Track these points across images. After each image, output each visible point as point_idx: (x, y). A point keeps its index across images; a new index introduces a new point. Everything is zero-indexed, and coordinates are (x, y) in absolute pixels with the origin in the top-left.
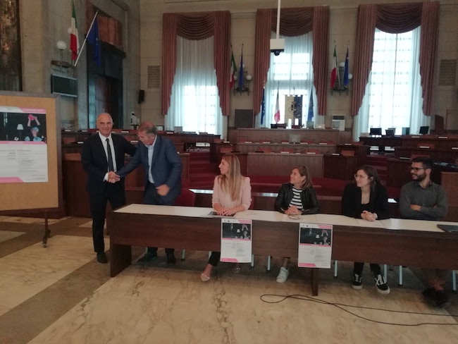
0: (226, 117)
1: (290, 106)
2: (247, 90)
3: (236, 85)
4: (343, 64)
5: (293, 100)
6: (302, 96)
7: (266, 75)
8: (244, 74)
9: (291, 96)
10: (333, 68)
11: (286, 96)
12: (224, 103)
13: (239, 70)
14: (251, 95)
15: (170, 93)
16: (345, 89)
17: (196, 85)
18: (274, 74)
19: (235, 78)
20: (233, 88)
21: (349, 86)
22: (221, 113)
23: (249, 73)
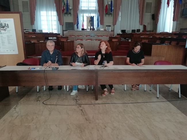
0: (62, 26)
1: (89, 21)
2: (70, 13)
3: (65, 11)
4: (110, 3)
5: (90, 18)
6: (93, 16)
7: (78, 7)
8: (69, 6)
9: (89, 16)
10: (106, 5)
11: (87, 16)
12: (60, 19)
13: (66, 4)
14: (72, 16)
15: (34, 14)
16: (111, 14)
17: (46, 11)
18: (82, 7)
19: (65, 8)
20: (64, 13)
21: (112, 13)
22: (59, 24)
23: (70, 6)
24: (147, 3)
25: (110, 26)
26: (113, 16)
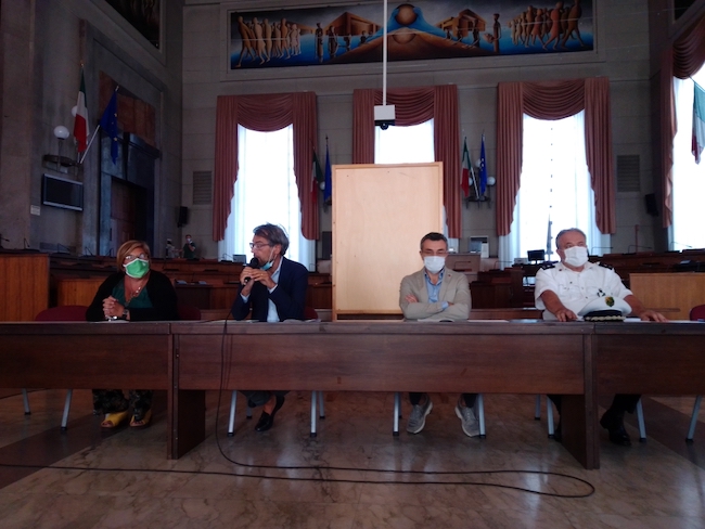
0: (314, 241)
16: (487, 200)
21: (491, 194)
24: (619, 157)
25: (484, 241)
26: (493, 205)
